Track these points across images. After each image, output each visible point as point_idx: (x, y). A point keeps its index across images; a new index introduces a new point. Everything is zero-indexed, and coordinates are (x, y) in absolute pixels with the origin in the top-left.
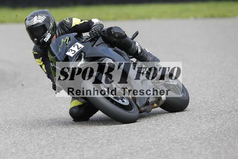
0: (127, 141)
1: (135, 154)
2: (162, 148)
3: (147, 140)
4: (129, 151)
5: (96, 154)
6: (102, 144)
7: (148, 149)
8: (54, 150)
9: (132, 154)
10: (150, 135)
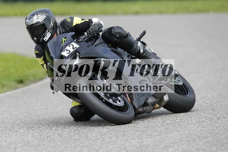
0: (185, 129)
1: (192, 142)
2: (218, 137)
3: (203, 129)
4: (186, 139)
5: (154, 141)
6: (161, 132)
7: (205, 137)
8: (115, 137)
9: (189, 142)
10: (207, 124)
